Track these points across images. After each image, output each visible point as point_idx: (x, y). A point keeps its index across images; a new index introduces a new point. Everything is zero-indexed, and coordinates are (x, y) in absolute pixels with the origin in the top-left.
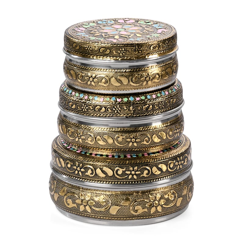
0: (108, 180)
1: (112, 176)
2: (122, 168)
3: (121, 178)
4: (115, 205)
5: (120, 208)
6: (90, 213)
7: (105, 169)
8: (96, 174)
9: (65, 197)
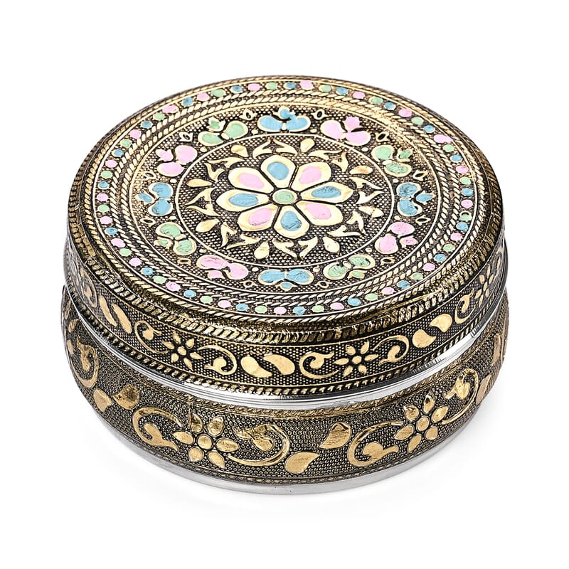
0: (278, 385)
1: (292, 374)
2: (324, 353)
3: (320, 377)
4: (304, 451)
5: (317, 456)
6: (220, 469)
7: (269, 358)
8: (240, 369)
9: (137, 416)
